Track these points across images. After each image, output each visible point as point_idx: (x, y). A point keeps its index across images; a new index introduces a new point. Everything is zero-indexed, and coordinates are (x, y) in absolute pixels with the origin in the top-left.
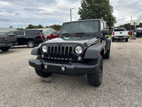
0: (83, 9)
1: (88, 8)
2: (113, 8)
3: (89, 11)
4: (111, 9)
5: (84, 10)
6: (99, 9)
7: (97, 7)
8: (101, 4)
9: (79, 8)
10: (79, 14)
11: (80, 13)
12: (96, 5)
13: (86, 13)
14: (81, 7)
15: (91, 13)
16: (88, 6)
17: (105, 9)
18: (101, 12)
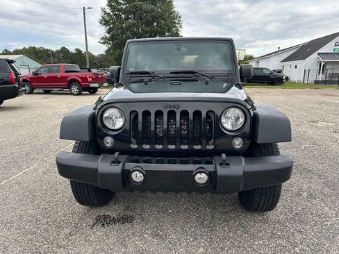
0: (113, 12)
1: (125, 12)
2: (182, 20)
3: (127, 18)
4: (177, 21)
5: (115, 14)
6: (153, 17)
7: (147, 12)
8: (155, 5)
9: (103, 10)
10: (104, 25)
11: (105, 22)
12: (144, 6)
13: (120, 23)
14: (106, 7)
15: (134, 25)
16: (124, 7)
17: (164, 19)
18: (157, 26)
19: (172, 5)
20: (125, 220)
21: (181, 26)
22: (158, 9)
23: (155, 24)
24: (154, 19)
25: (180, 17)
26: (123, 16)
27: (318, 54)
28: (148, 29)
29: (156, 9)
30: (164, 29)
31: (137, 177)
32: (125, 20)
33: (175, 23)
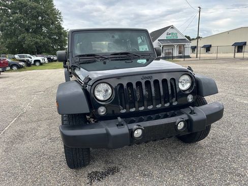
6: (38, 12)
7: (32, 8)
8: (38, 3)
13: (7, 17)
17: (48, 15)
18: (42, 19)
19: (52, 4)
20: (113, 171)
21: (62, 21)
22: (42, 6)
23: (40, 18)
24: (39, 14)
25: (60, 14)
26: (9, 10)
27: (159, 40)
28: (34, 21)
29: (40, 6)
30: (48, 22)
31: (138, 133)
32: (13, 14)
33: (57, 18)
